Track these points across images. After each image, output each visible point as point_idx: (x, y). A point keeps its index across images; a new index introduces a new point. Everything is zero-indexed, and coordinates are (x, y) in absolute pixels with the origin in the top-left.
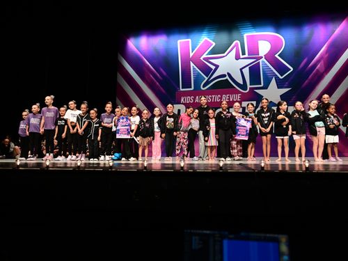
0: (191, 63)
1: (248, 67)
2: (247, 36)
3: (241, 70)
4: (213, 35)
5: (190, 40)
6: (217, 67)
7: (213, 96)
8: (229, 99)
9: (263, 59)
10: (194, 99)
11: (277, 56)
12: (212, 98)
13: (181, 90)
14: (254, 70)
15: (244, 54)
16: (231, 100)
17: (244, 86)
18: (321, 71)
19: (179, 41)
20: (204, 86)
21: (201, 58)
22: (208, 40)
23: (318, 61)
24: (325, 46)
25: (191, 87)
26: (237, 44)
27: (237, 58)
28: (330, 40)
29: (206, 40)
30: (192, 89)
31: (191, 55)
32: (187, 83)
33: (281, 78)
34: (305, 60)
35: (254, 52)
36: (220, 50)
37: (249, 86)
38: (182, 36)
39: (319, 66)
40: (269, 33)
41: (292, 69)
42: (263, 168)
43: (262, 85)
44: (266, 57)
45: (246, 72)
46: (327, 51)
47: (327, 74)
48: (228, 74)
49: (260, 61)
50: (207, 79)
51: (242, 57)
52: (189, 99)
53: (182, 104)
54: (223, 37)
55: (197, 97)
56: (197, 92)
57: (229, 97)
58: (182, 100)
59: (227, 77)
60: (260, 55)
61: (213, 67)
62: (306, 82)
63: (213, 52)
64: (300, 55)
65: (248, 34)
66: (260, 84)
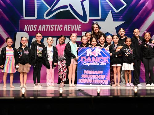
1: (88, 1)
3: (82, 2)
7: (56, 25)
8: (70, 29)
10: (37, 28)
12: (54, 27)
13: (25, 18)
16: (72, 30)
17: (84, 18)
18: (150, 7)
20: (47, 16)
25: (34, 16)
30: (36, 17)
32: (30, 12)
33: (117, 12)
37: (88, 18)
39: (147, 3)
41: (126, 5)
42: (99, 94)
43: (100, 18)
45: (86, 4)
48: (70, 5)
50: (50, 8)
52: (32, 28)
53: (26, 31)
55: (40, 26)
56: (40, 21)
57: (70, 26)
58: (26, 28)
59: (69, 8)
62: (137, 16)
66: (99, 17)
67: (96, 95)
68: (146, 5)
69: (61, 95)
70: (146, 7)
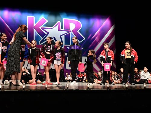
0: (34, 29)
1: (64, 36)
2: (65, 20)
3: (61, 36)
4: (47, 16)
5: (34, 17)
6: (48, 33)
9: (72, 32)
11: (78, 31)
14: (67, 37)
15: (62, 28)
18: (98, 40)
19: (28, 17)
20: (40, 43)
21: (40, 28)
22: (44, 18)
23: (96, 36)
24: (99, 29)
26: (59, 23)
27: (59, 30)
28: (101, 27)
29: (43, 18)
31: (34, 25)
33: (80, 42)
34: (91, 35)
35: (67, 28)
36: (50, 25)
37: (64, 45)
38: (30, 14)
39: (96, 38)
40: (75, 20)
41: (85, 39)
42: (68, 88)
44: (73, 31)
45: (63, 37)
46: (100, 32)
47: (99, 42)
48: (54, 37)
49: (70, 33)
50: (42, 39)
51: (61, 29)
54: (52, 18)
59: (53, 39)
60: (70, 30)
61: (46, 33)
62: (91, 45)
63: (46, 25)
64: (88, 32)
65: (65, 18)
66: (70, 44)
67: (66, 88)
68: (95, 39)
69: (46, 88)
70: (96, 40)
